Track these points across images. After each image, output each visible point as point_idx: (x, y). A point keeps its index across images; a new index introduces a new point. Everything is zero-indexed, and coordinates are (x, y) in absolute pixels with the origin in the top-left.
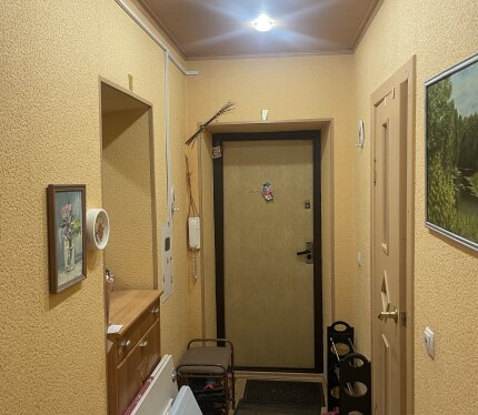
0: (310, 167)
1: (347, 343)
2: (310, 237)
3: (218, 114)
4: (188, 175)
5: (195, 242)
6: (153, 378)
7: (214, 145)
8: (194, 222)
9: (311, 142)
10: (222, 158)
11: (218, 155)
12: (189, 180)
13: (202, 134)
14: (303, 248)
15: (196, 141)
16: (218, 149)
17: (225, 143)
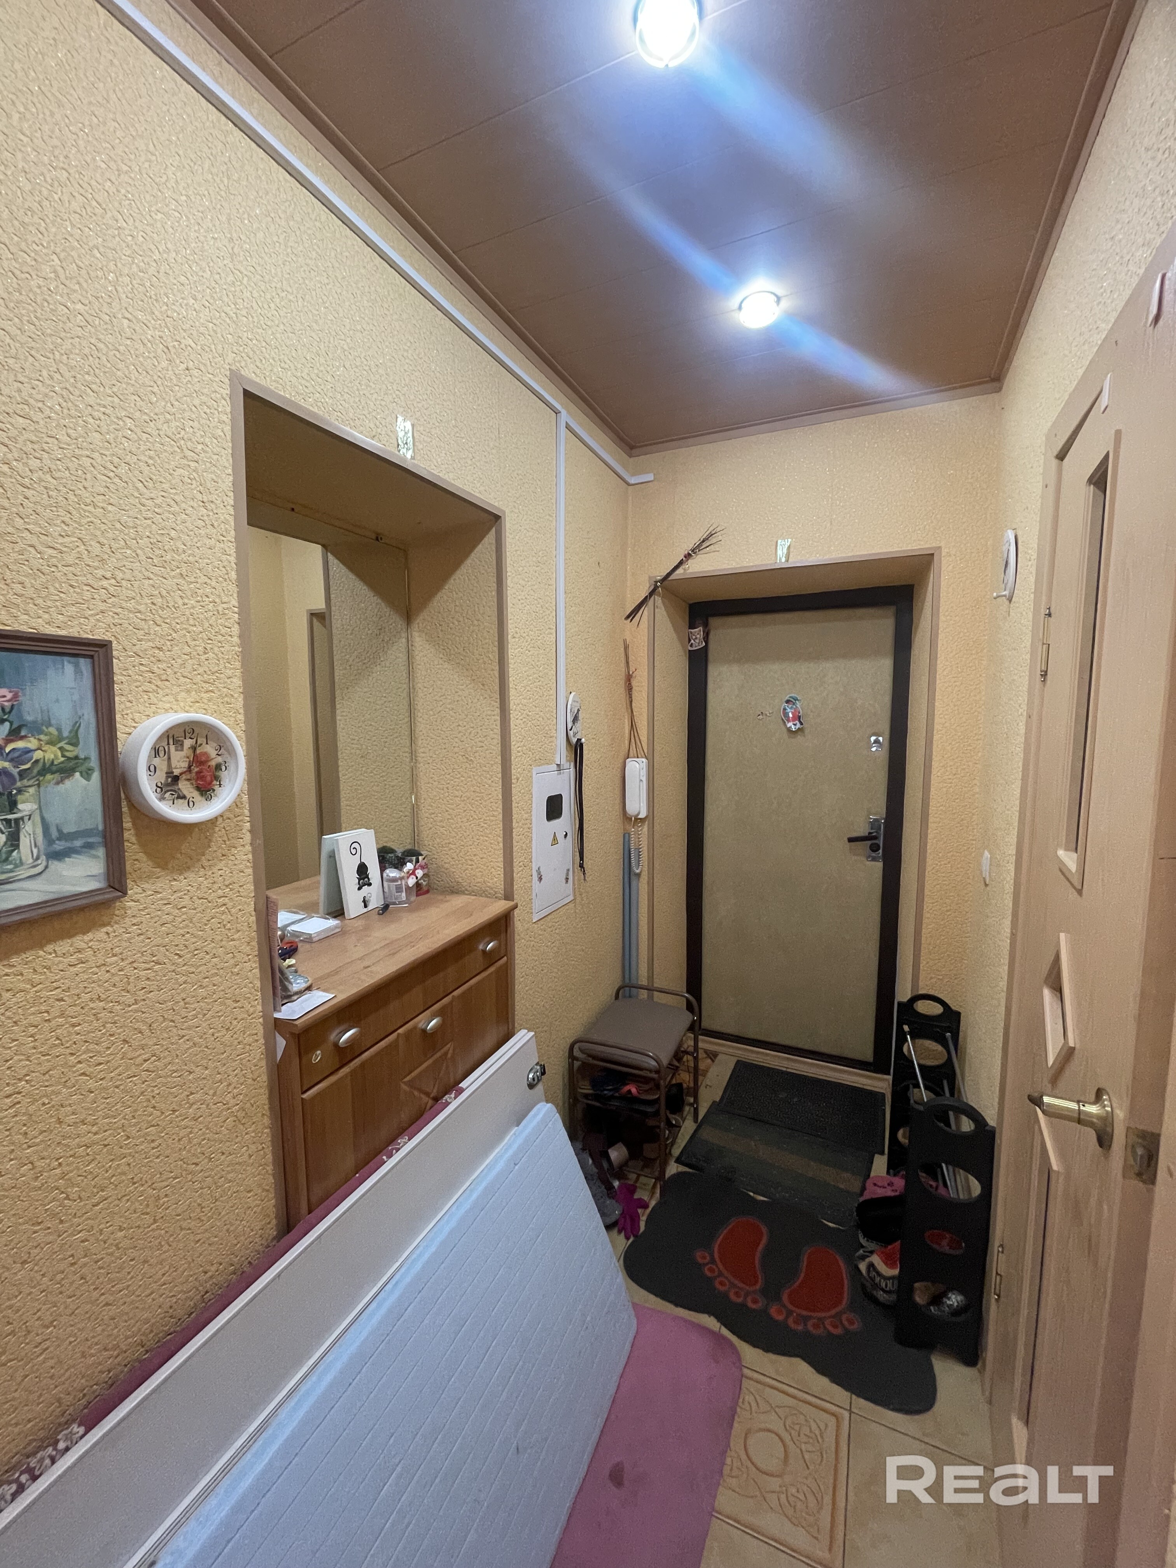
0: (886, 665)
1: (943, 1042)
2: (878, 809)
3: (688, 556)
4: (629, 678)
5: (637, 804)
6: (462, 1090)
7: (692, 626)
8: (637, 768)
9: (891, 611)
10: (706, 648)
11: (698, 643)
12: (629, 689)
13: (658, 600)
14: (862, 830)
15: (645, 612)
16: (699, 632)
17: (714, 622)
